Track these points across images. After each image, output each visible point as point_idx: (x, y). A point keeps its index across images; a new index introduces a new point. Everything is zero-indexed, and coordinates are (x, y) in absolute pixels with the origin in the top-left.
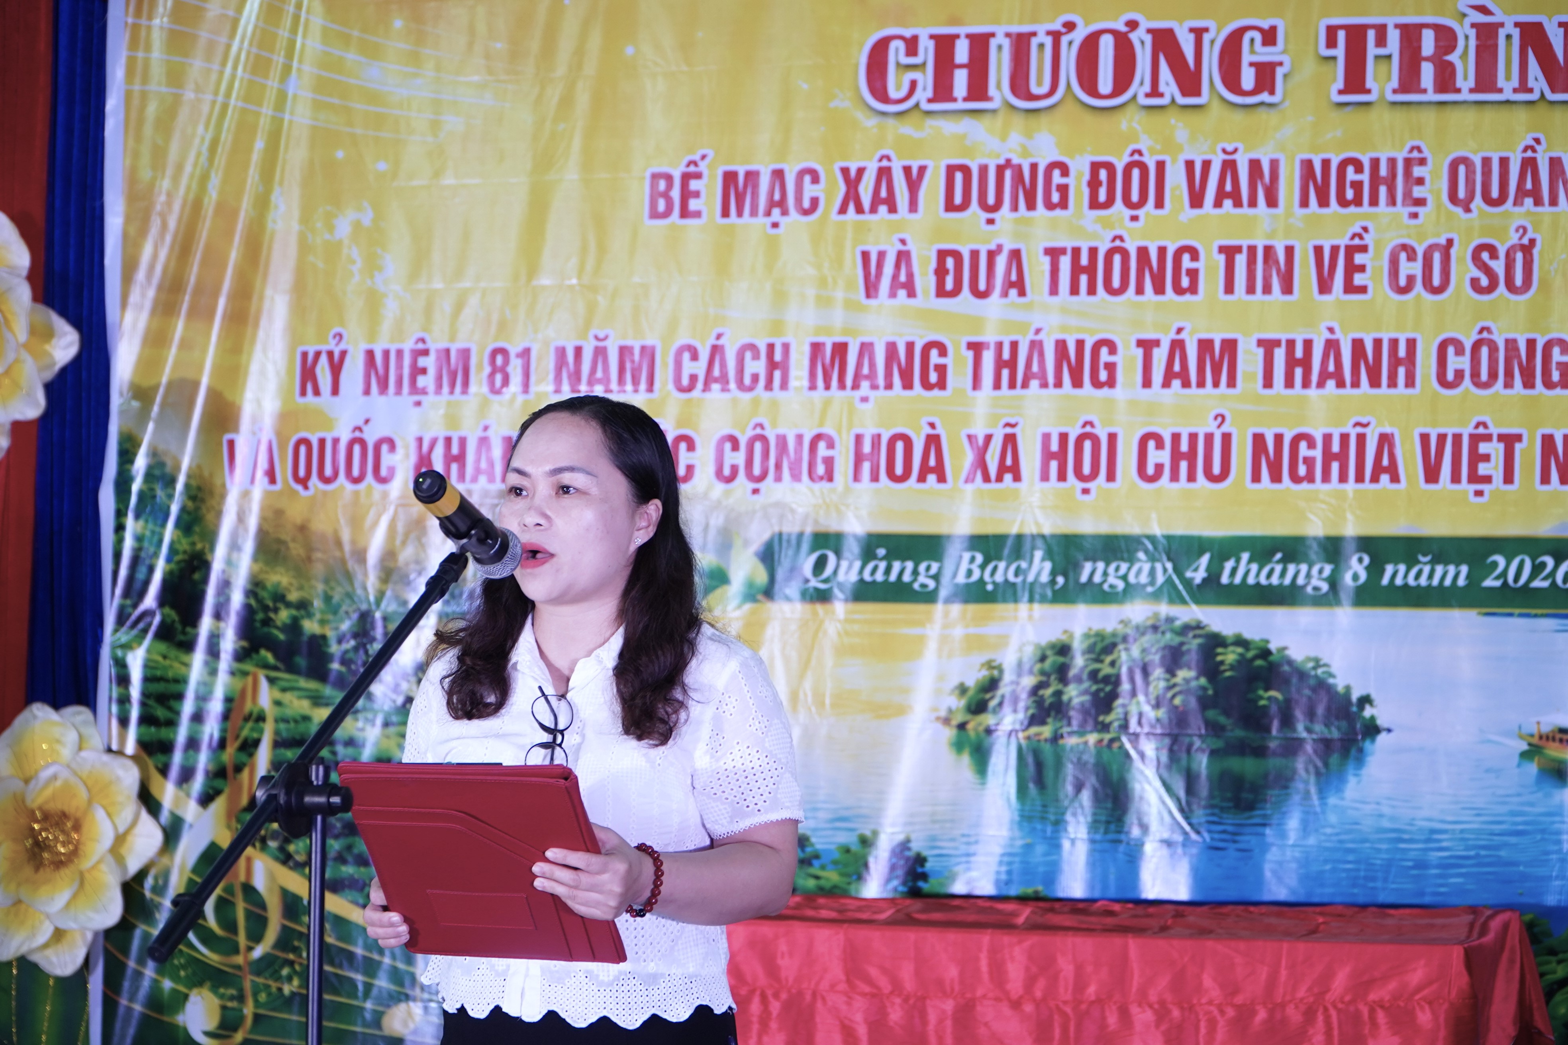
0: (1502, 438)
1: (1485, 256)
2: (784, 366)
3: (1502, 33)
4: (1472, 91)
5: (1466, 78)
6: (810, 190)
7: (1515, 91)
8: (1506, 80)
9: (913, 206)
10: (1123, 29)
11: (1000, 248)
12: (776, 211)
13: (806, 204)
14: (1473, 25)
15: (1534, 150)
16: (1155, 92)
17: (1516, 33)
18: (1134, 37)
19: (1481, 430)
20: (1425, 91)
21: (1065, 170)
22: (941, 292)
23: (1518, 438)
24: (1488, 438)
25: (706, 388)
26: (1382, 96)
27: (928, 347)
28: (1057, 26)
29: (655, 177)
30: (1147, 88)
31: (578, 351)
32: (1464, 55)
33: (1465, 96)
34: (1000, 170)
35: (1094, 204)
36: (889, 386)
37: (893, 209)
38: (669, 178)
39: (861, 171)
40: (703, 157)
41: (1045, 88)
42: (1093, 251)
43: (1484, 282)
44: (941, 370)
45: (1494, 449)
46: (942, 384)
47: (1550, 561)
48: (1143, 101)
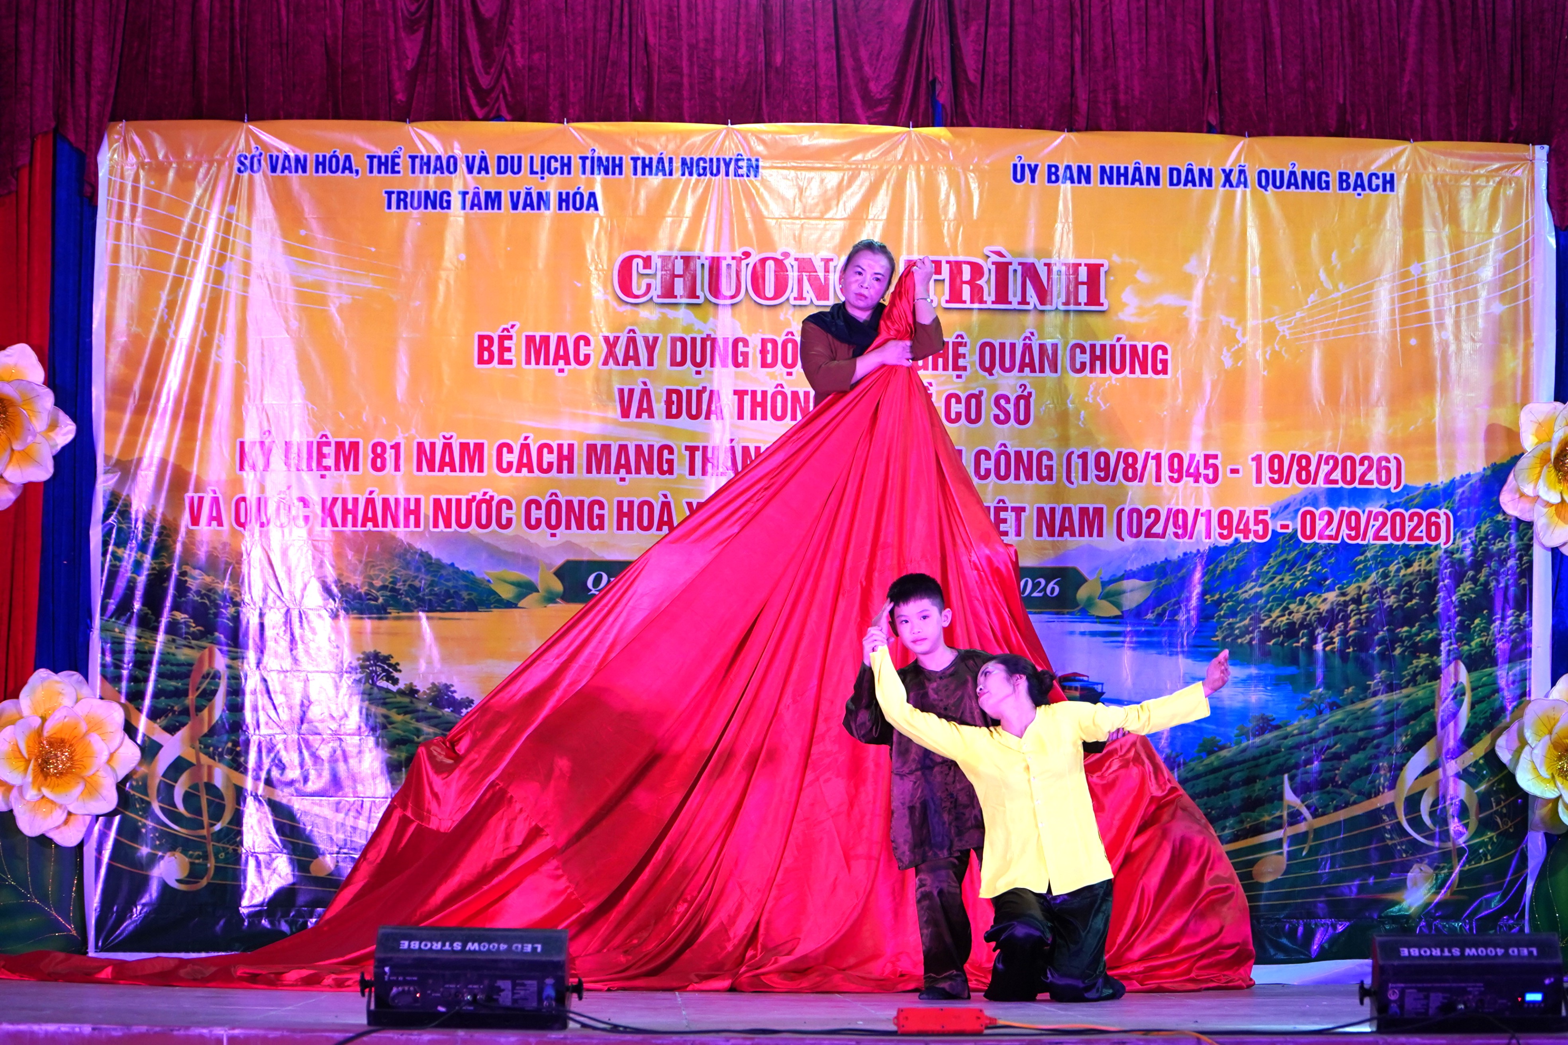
0: (1014, 509)
1: (1002, 402)
2: (570, 458)
3: (1011, 268)
4: (993, 303)
5: (989, 295)
6: (583, 350)
7: (1019, 303)
8: (1014, 298)
9: (651, 363)
10: (781, 258)
11: (704, 388)
12: (561, 363)
13: (582, 358)
14: (993, 263)
15: (1030, 339)
16: (800, 297)
17: (1019, 269)
18: (786, 262)
19: (1001, 504)
20: (965, 302)
21: (746, 343)
22: (669, 415)
23: (1023, 509)
24: (1005, 509)
25: (519, 470)
26: (939, 303)
27: (662, 448)
28: (738, 254)
29: (481, 338)
30: (795, 294)
31: (433, 445)
32: (988, 281)
33: (989, 305)
34: (703, 341)
35: (764, 365)
36: (638, 471)
37: (638, 363)
38: (490, 339)
39: (617, 338)
40: (513, 326)
41: (733, 292)
42: (764, 393)
43: (1002, 417)
44: (670, 462)
45: (1010, 516)
46: (671, 471)
47: (1043, 581)
48: (792, 302)
